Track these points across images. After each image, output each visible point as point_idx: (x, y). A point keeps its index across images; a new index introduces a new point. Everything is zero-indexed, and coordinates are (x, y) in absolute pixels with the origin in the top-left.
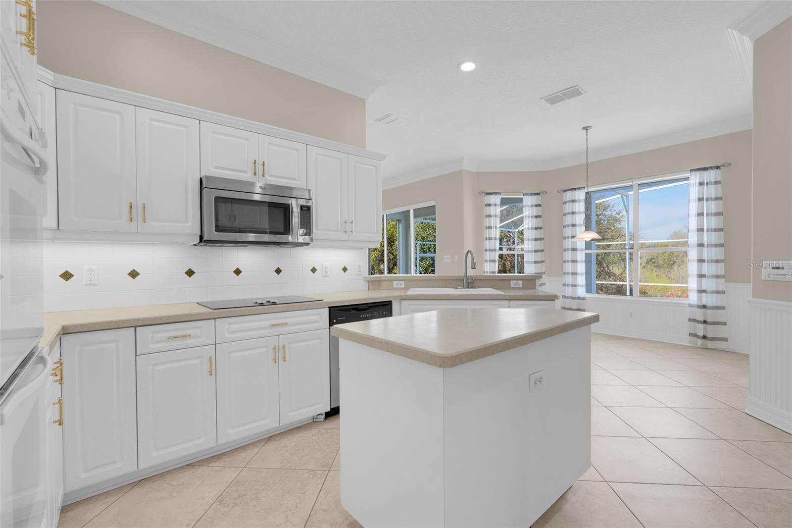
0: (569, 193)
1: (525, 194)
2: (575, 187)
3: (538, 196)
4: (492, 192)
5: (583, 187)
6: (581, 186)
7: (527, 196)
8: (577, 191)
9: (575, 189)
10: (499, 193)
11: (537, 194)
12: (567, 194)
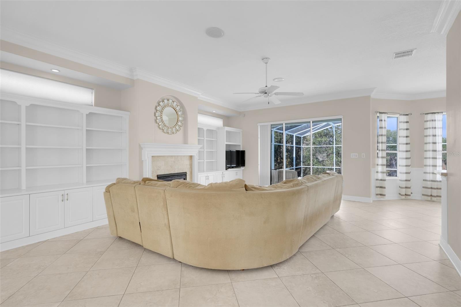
0: (429, 116)
1: (401, 115)
2: (435, 112)
3: (408, 116)
4: (383, 112)
5: (441, 112)
6: (439, 112)
7: (401, 116)
8: (436, 114)
9: (435, 113)
10: (387, 113)
11: (407, 115)
12: (428, 116)
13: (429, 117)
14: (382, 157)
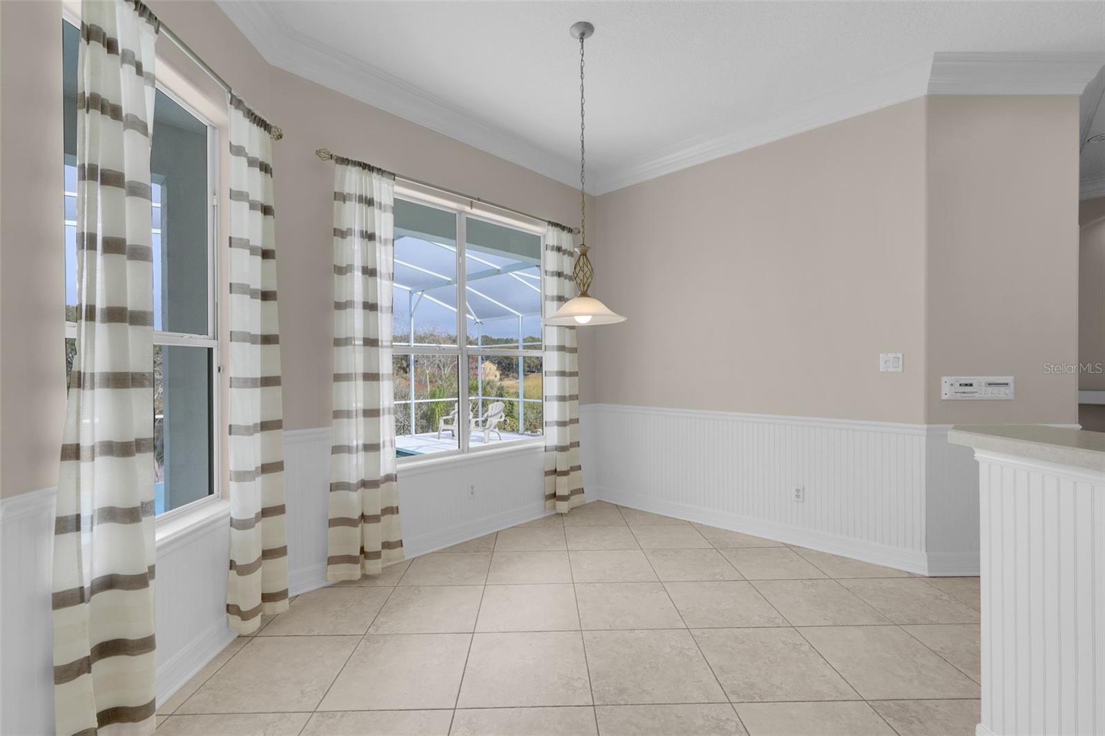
2: (372, 164)
5: (391, 174)
8: (374, 174)
12: (348, 174)
13: (352, 180)
14: (119, 380)
